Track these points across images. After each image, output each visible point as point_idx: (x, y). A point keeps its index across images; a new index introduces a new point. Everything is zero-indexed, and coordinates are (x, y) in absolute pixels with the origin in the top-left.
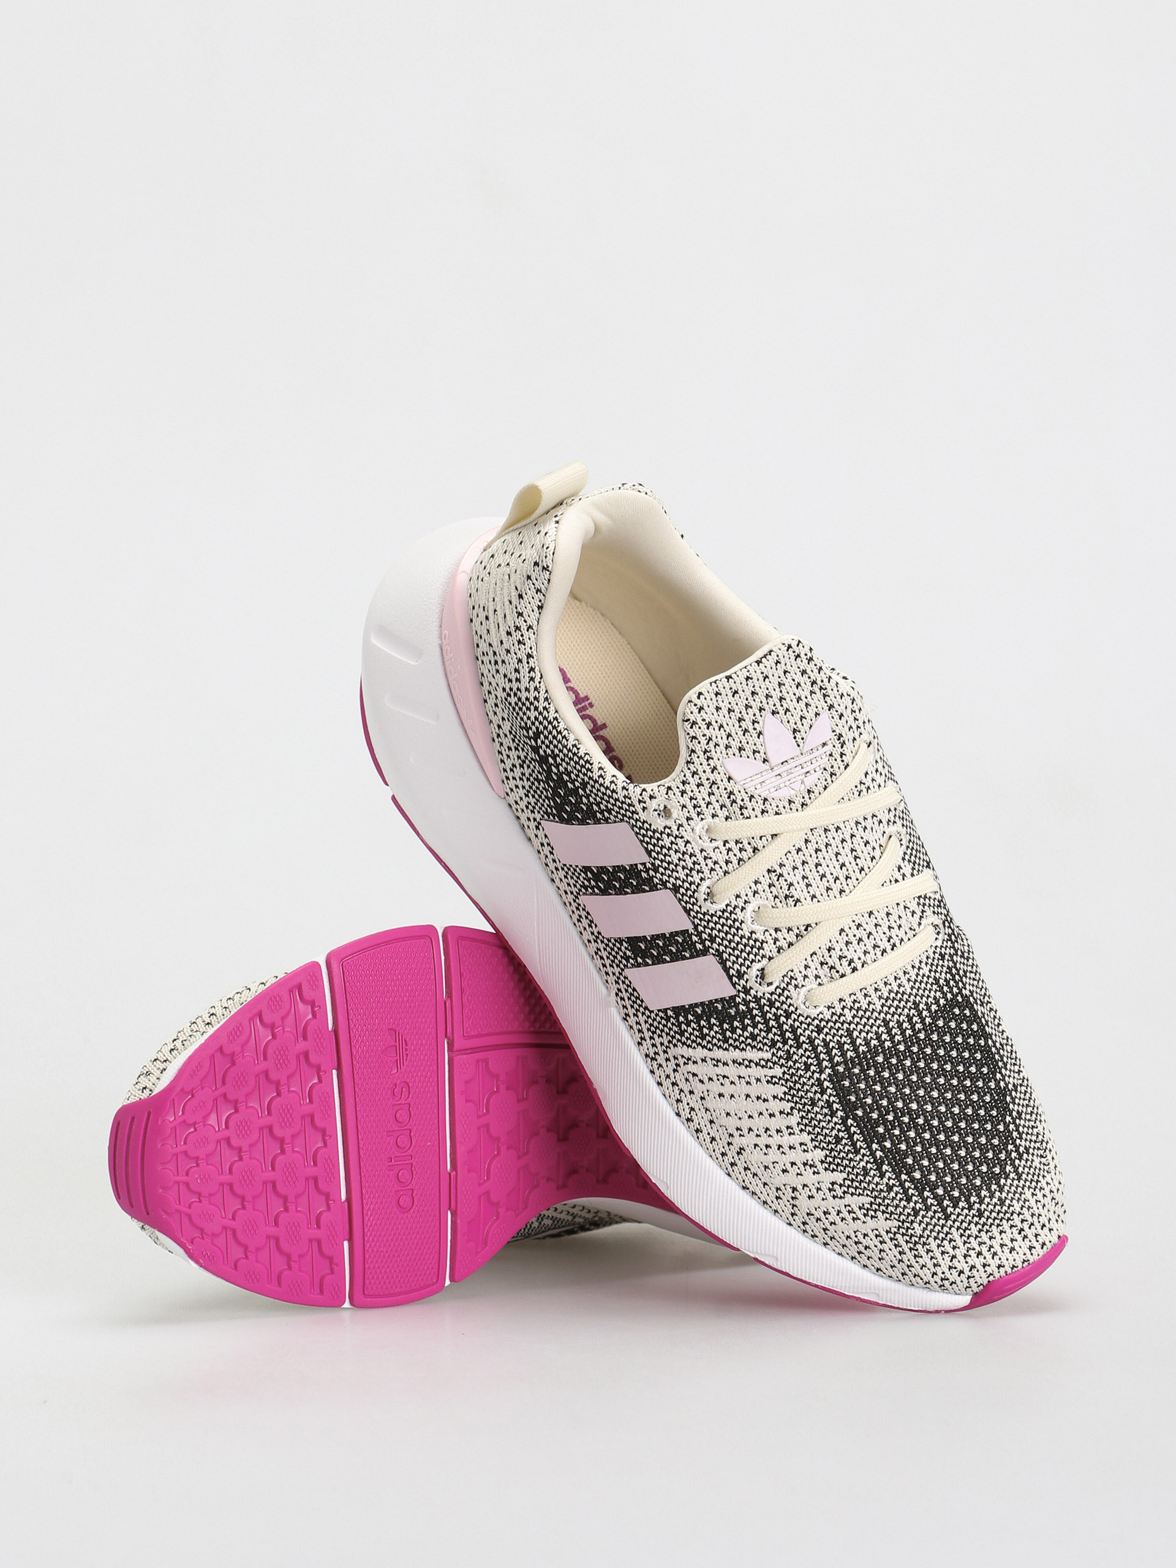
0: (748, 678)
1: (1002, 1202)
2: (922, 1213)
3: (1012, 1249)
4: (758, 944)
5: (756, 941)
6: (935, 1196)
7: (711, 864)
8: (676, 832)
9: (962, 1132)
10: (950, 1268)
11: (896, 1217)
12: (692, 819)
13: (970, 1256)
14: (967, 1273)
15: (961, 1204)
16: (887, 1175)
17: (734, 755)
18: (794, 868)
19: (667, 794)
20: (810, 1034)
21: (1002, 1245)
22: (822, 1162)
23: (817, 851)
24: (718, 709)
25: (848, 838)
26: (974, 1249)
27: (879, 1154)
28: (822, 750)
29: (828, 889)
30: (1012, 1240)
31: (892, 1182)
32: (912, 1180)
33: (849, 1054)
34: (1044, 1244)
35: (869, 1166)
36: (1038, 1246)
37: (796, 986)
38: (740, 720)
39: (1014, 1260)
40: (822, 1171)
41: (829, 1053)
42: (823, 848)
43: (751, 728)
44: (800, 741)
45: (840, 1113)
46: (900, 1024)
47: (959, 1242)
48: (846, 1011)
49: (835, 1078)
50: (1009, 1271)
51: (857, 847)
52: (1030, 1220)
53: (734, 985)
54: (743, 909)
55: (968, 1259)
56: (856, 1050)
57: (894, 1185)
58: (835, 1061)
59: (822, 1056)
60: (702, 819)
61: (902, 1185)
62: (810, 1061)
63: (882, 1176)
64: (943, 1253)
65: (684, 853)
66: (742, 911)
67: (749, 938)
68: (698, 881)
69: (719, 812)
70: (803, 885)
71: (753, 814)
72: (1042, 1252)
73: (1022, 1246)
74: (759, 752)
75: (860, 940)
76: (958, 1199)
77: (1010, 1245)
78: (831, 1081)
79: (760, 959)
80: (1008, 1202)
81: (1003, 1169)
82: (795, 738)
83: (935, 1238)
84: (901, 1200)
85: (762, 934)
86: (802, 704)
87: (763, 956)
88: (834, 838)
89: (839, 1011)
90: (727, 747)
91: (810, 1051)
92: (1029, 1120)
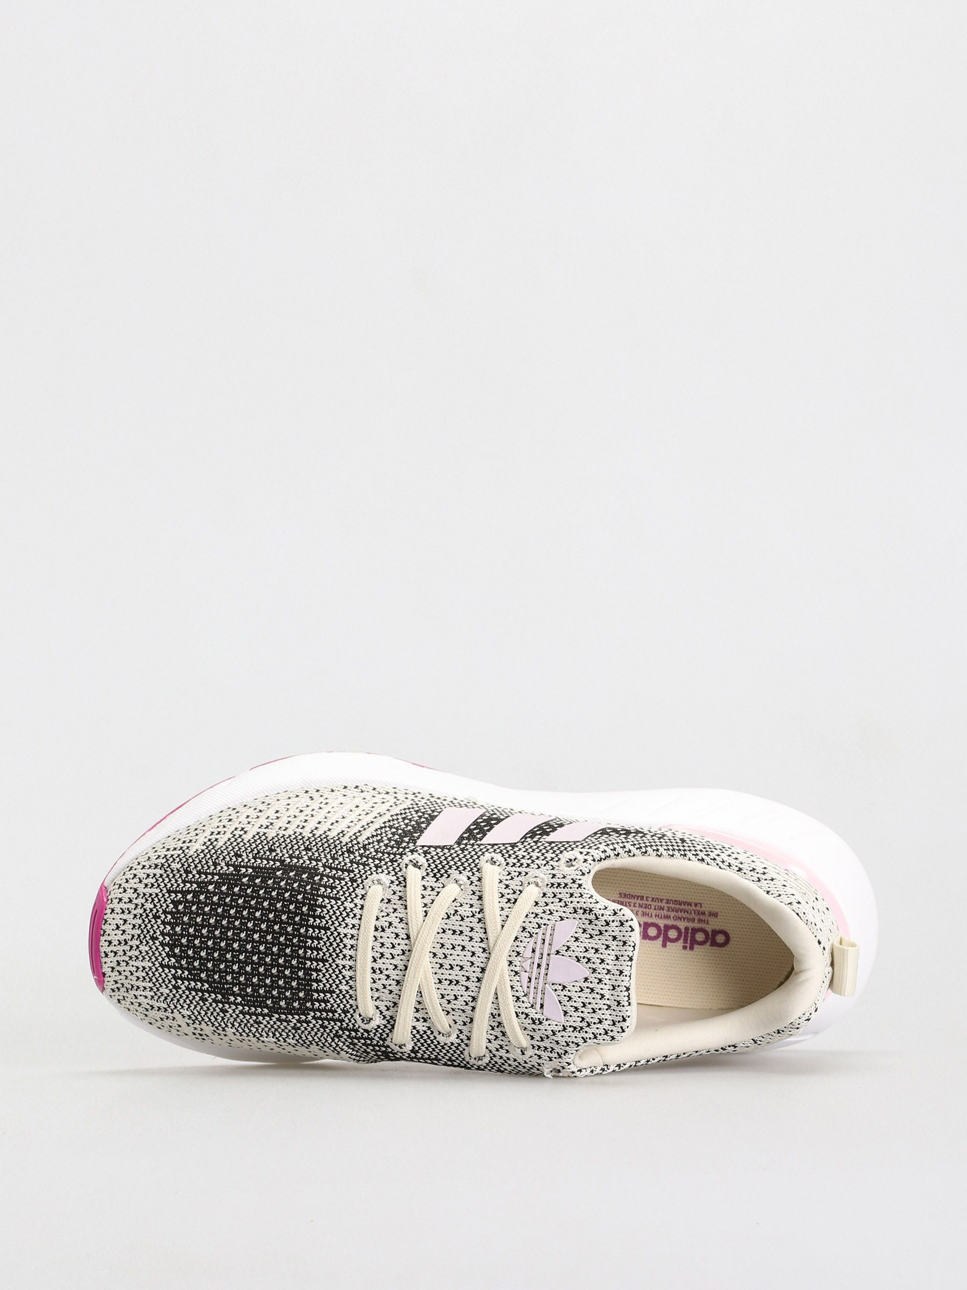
0: (621, 972)
1: (154, 939)
2: (184, 875)
3: (118, 928)
4: (438, 875)
5: (442, 876)
6: (189, 892)
7: (513, 874)
8: (551, 863)
9: (219, 940)
10: (135, 875)
11: (194, 857)
12: (552, 878)
13: (133, 893)
14: (124, 885)
15: (171, 906)
16: (226, 868)
17: (576, 932)
18: (472, 929)
19: (581, 870)
20: (355, 873)
21: (125, 921)
22: (265, 834)
23: (473, 954)
24: (615, 938)
25: (468, 984)
26: (136, 899)
27: (243, 870)
28: (539, 1002)
29: (443, 945)
30: (124, 931)
31: (219, 868)
32: (211, 883)
33: (323, 889)
34: (107, 955)
35: (240, 860)
36: (108, 950)
37: (392, 882)
38: (597, 951)
39: (110, 924)
40: (259, 830)
41: (334, 878)
42: (472, 959)
43: (586, 954)
44: (556, 987)
45: (288, 860)
46: (319, 939)
47: (148, 891)
48: (352, 905)
49: (313, 872)
50: (105, 917)
51: (458, 987)
52: (129, 954)
53: (423, 846)
54: (469, 878)
55: (133, 891)
56: (323, 896)
57: (215, 868)
58: (324, 878)
59: (334, 872)
60: (548, 885)
61: (213, 874)
62: (337, 862)
63: (227, 865)
64: (148, 875)
65: (533, 861)
66: (468, 877)
67: (446, 872)
68: (509, 860)
69: (545, 899)
70: (457, 928)
71: (527, 920)
72: (102, 950)
73: (115, 937)
74: (566, 951)
75: (393, 947)
76: (176, 907)
77: (122, 928)
78: (314, 868)
79: (427, 871)
80: (151, 942)
81: (174, 956)
82: (560, 985)
83: (161, 876)
84: (203, 867)
85: (443, 882)
86: (579, 1005)
87: (428, 874)
88: (474, 972)
89: (356, 901)
90: (585, 931)
91: (343, 866)
92: (196, 1007)
